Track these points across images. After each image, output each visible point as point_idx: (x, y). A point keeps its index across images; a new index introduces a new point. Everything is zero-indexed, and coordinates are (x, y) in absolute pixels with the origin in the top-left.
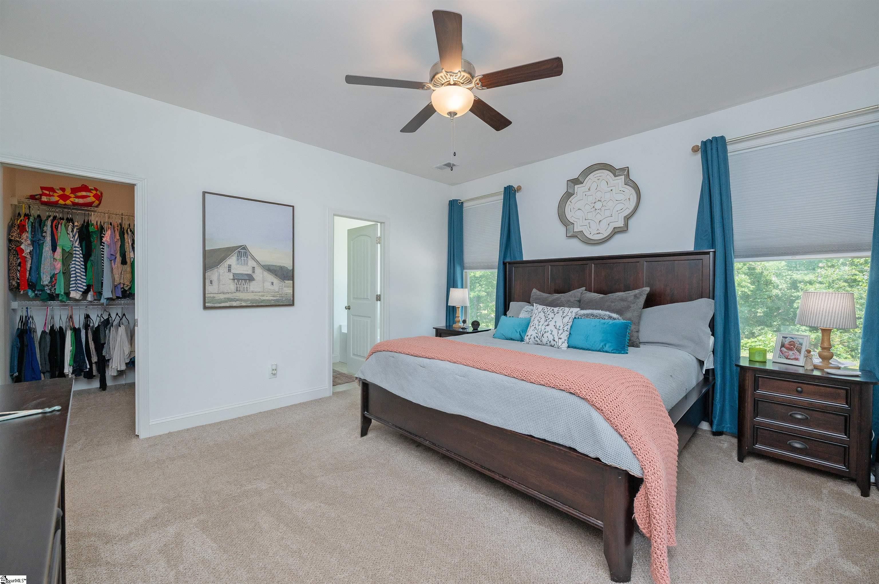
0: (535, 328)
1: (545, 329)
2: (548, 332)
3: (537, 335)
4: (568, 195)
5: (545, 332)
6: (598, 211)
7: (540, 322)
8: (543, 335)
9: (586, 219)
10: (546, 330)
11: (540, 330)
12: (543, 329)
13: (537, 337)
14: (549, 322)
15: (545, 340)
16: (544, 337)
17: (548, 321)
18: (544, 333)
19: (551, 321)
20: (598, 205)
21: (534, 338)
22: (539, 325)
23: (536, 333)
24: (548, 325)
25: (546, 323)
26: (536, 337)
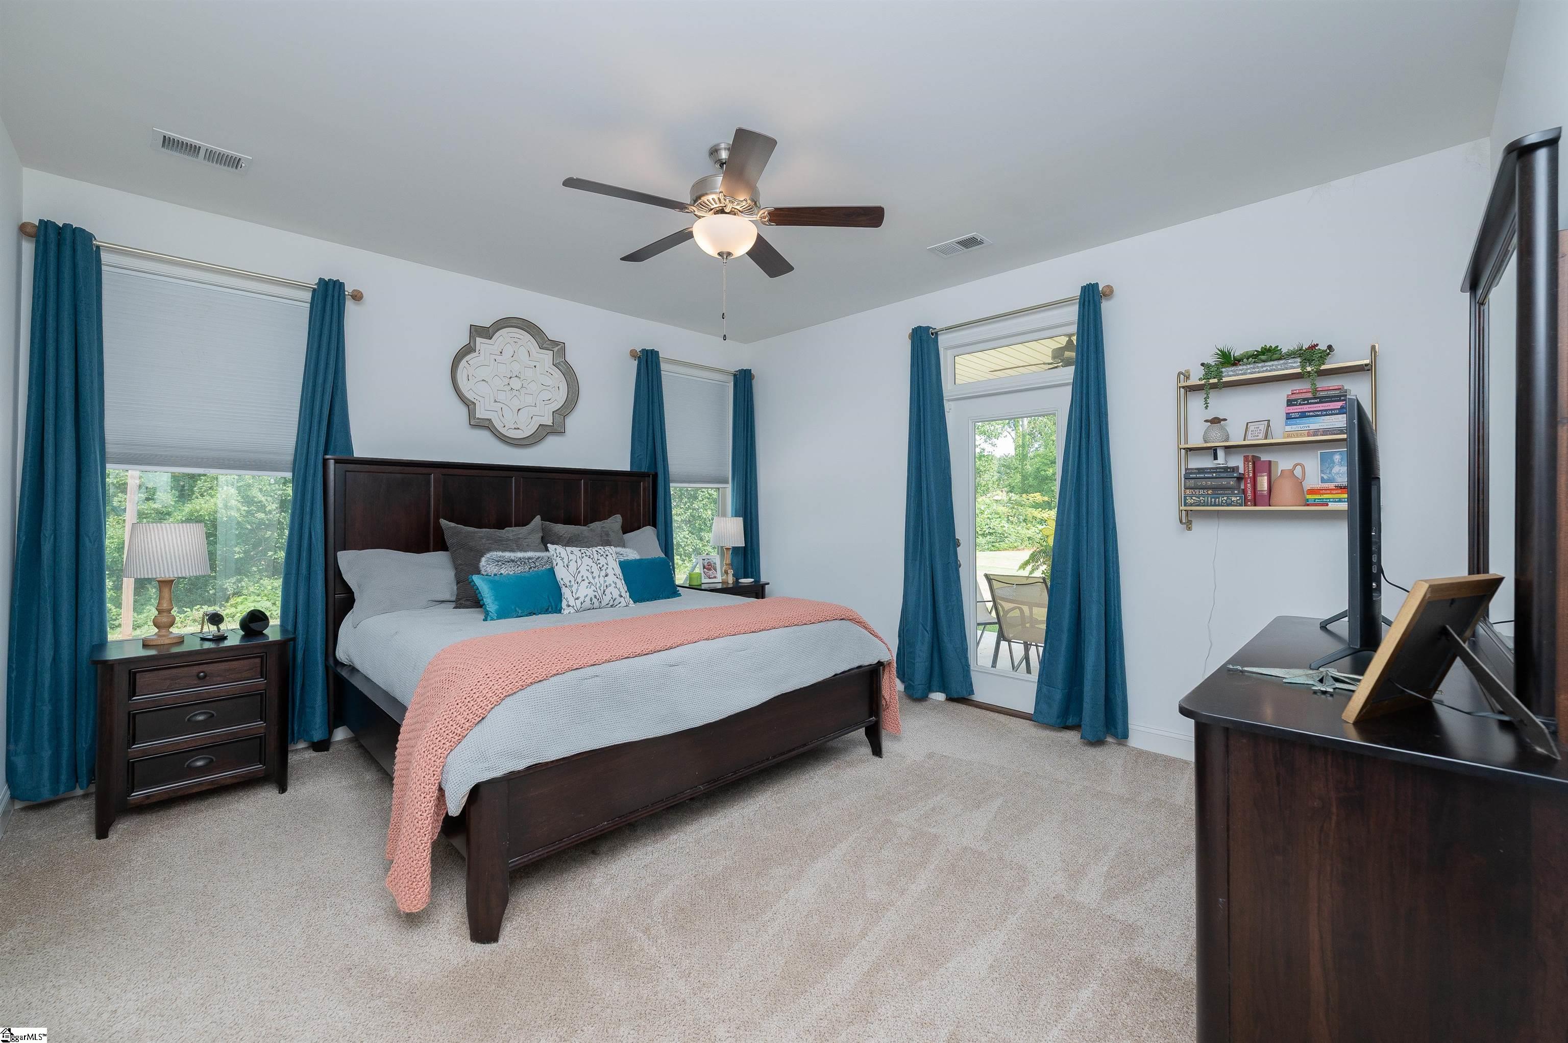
0: (589, 583)
1: (605, 581)
2: (610, 585)
3: (596, 594)
4: (468, 350)
5: (607, 587)
6: (515, 392)
7: (593, 573)
8: (604, 592)
9: (495, 401)
10: (607, 583)
11: (598, 585)
12: (602, 582)
13: (595, 597)
14: (605, 570)
15: (606, 599)
16: (605, 595)
17: (604, 568)
18: (605, 588)
19: (607, 568)
20: (515, 383)
21: (591, 600)
22: (594, 578)
23: (594, 591)
24: (606, 576)
25: (603, 573)
26: (593, 597)
